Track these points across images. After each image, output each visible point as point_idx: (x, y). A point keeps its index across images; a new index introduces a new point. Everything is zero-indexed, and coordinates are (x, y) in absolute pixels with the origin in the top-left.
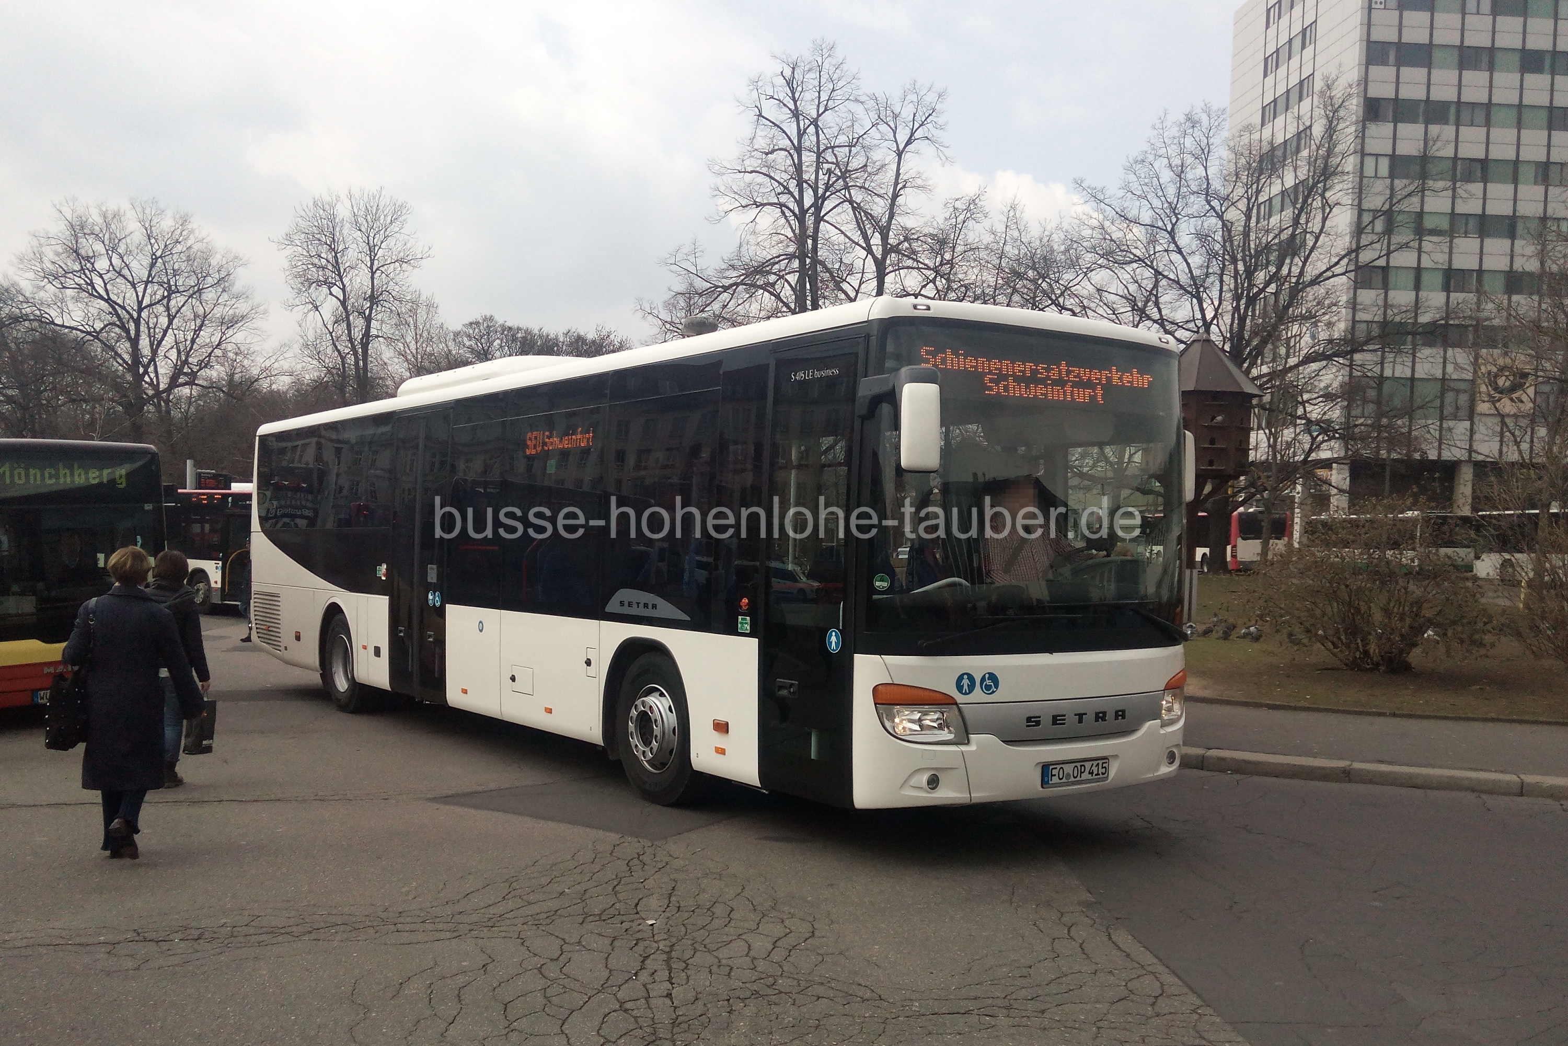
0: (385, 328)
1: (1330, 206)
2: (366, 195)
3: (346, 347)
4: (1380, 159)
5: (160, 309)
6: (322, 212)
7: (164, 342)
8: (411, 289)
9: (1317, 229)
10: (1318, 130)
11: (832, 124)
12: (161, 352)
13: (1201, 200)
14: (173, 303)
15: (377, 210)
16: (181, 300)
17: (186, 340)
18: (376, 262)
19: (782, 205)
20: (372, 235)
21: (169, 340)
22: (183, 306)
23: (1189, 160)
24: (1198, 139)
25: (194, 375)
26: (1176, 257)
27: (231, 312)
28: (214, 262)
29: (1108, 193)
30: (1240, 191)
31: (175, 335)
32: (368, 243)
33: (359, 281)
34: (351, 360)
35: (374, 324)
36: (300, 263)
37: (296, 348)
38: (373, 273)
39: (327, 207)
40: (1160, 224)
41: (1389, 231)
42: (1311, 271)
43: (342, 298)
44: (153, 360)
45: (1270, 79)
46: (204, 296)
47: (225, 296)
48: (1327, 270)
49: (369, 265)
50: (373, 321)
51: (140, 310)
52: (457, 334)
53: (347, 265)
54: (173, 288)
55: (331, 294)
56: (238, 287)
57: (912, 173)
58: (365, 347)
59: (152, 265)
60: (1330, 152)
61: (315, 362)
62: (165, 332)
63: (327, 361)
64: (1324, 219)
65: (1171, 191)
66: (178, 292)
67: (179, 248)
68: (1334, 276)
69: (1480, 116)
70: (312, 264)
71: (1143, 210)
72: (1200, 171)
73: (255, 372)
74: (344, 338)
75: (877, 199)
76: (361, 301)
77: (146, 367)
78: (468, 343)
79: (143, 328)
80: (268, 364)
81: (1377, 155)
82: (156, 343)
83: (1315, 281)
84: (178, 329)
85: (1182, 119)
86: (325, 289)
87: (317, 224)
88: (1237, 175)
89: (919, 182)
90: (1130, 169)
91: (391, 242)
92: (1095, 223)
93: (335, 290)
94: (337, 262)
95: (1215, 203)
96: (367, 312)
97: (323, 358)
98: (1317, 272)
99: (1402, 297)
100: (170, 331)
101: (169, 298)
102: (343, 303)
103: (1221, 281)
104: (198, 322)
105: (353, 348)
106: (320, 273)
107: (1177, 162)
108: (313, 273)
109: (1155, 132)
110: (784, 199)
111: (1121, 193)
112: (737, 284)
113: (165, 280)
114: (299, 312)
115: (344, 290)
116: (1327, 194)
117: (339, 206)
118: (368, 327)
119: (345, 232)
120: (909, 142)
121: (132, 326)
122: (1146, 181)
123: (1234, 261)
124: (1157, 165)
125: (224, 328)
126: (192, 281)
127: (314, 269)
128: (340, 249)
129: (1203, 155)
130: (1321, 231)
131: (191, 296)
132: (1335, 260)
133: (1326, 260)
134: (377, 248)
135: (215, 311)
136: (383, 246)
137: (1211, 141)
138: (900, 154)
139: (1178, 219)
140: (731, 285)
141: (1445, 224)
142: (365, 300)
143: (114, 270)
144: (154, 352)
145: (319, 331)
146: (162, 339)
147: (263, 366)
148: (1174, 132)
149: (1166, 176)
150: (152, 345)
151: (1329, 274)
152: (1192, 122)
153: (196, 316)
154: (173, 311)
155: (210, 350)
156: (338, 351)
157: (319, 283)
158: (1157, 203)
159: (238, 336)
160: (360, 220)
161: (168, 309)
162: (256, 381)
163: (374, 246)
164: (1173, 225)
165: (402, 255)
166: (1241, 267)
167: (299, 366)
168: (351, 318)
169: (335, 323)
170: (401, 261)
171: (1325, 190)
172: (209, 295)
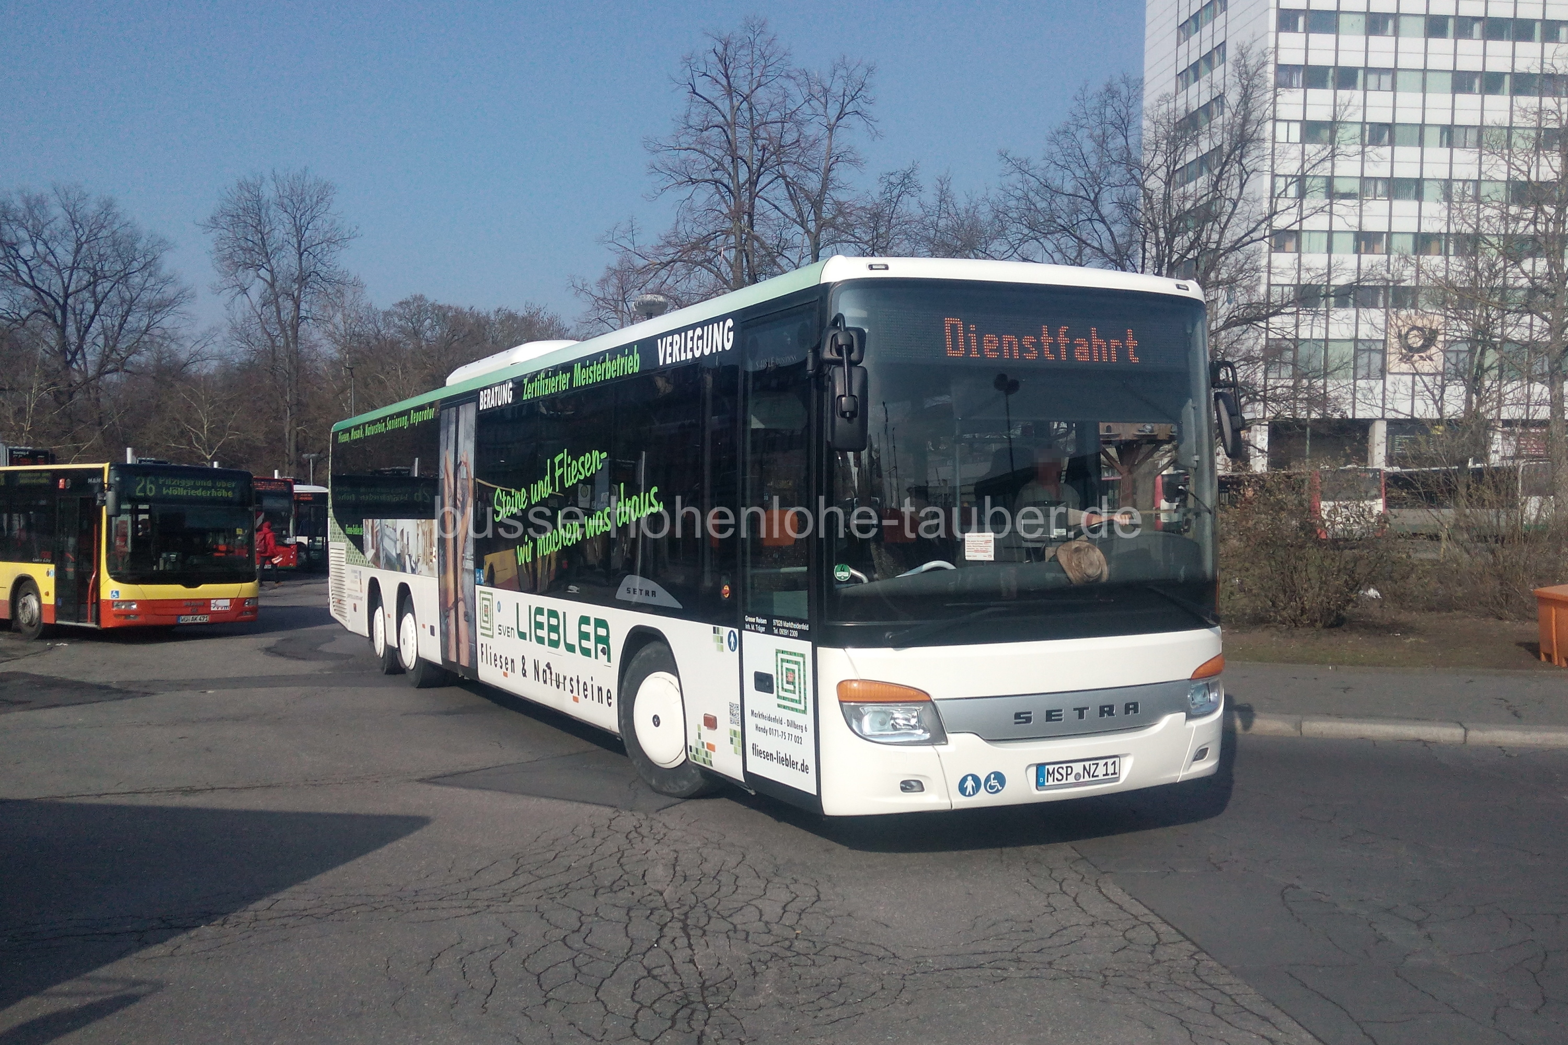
0: (315, 309)
1: (1246, 173)
2: (291, 176)
3: (276, 329)
4: (1291, 124)
5: (86, 294)
6: (247, 194)
7: (91, 329)
8: (338, 269)
9: (1234, 196)
10: (1233, 98)
11: (764, 100)
12: (89, 338)
13: (1122, 169)
14: (99, 288)
15: (302, 190)
16: (108, 285)
17: (114, 326)
18: (303, 243)
19: (716, 182)
20: (298, 216)
21: (96, 326)
22: (109, 291)
23: (1111, 130)
24: (1117, 110)
25: (123, 361)
26: (1099, 226)
27: (158, 296)
28: (139, 246)
29: (1032, 165)
30: (1159, 159)
31: (102, 321)
32: (295, 224)
33: (287, 262)
34: (280, 342)
35: (303, 306)
36: (226, 246)
37: (225, 332)
38: (301, 255)
39: (252, 189)
40: (1083, 193)
41: (1302, 194)
42: (1230, 236)
43: (269, 279)
44: (80, 347)
45: (1184, 47)
46: (131, 280)
47: (152, 281)
48: (1246, 235)
49: (296, 246)
50: (302, 304)
51: (67, 296)
52: (387, 314)
53: (274, 246)
54: (99, 273)
55: (259, 276)
56: (165, 271)
57: (843, 148)
58: (295, 328)
59: (77, 251)
60: (1246, 120)
61: (244, 346)
62: (92, 318)
63: (256, 344)
64: (1242, 186)
65: (1093, 161)
66: (105, 277)
67: (104, 233)
68: (1252, 241)
69: (1386, 80)
70: (238, 246)
71: (1067, 179)
72: (1120, 141)
73: (183, 356)
74: (272, 320)
75: (810, 174)
76: (289, 282)
77: (74, 354)
78: (399, 323)
79: (70, 315)
80: (198, 347)
81: (1288, 121)
82: (83, 329)
83: (1234, 248)
84: (105, 315)
85: (1102, 89)
86: (251, 272)
87: (241, 206)
88: (1157, 143)
89: (851, 156)
90: (1053, 140)
91: (318, 222)
92: (1019, 193)
93: (263, 272)
94: (264, 245)
95: (1136, 172)
96: (296, 294)
97: (252, 340)
98: (1235, 238)
99: (1316, 260)
100: (97, 317)
101: (95, 283)
102: (272, 285)
103: (1144, 250)
104: (125, 307)
105: (283, 330)
106: (248, 256)
107: (1098, 132)
108: (240, 256)
109: (1076, 103)
110: (718, 175)
111: (1044, 164)
112: (673, 261)
113: (91, 266)
114: (226, 296)
115: (271, 271)
116: (1244, 161)
117: (264, 188)
118: (298, 307)
119: (271, 213)
120: (839, 118)
121: (58, 313)
122: (1069, 151)
123: (1155, 229)
124: (1079, 135)
125: (152, 312)
126: (118, 267)
127: (241, 252)
128: (266, 231)
129: (1124, 125)
130: (1239, 198)
131: (117, 282)
132: (1253, 225)
133: (1244, 225)
134: (303, 229)
135: (142, 296)
136: (310, 226)
137: (1131, 110)
138: (831, 129)
139: (1101, 189)
140: (671, 262)
141: (1355, 186)
142: (294, 281)
143: (39, 256)
144: (82, 339)
145: (247, 314)
146: (90, 325)
147: (193, 350)
148: (1095, 102)
149: (1088, 146)
150: (79, 330)
151: (1247, 239)
152: (1111, 92)
153: (123, 300)
154: (100, 296)
155: (137, 335)
156: (269, 335)
157: (247, 266)
158: (1079, 173)
159: (168, 321)
160: (286, 201)
161: (94, 293)
162: (185, 365)
163: (301, 227)
164: (1096, 195)
165: (329, 235)
166: (1162, 234)
167: (229, 350)
168: (280, 300)
169: (264, 305)
170: (329, 241)
171: (1242, 156)
172: (136, 280)
